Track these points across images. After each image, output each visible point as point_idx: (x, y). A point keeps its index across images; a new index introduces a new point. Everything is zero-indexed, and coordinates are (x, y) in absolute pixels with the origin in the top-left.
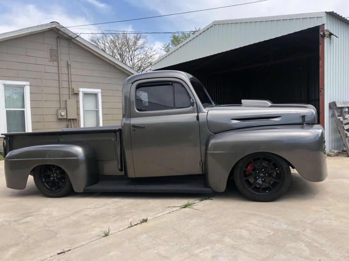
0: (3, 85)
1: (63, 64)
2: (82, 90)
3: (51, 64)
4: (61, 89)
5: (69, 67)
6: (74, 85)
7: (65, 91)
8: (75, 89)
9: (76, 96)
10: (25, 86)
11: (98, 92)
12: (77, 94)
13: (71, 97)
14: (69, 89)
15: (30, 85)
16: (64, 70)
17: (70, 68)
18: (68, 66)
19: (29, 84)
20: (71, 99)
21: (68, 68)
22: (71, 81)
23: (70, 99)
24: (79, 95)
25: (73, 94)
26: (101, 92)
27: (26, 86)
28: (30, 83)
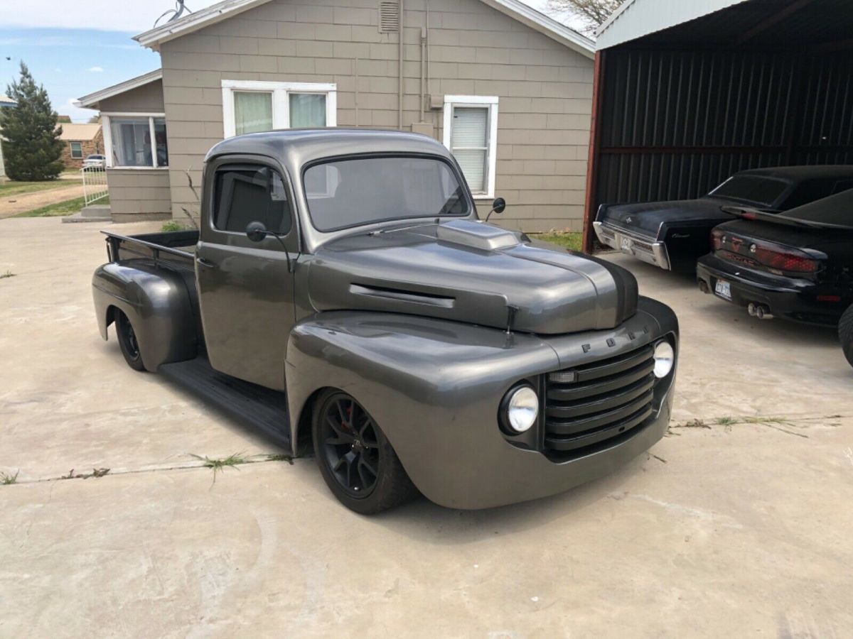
0: (287, 91)
1: (411, 37)
2: (451, 100)
3: (384, 38)
4: (401, 98)
5: (423, 44)
6: (433, 88)
7: (412, 103)
8: (432, 98)
9: (435, 114)
10: (327, 92)
11: (491, 104)
12: (439, 110)
13: (423, 119)
14: (420, 96)
15: (337, 92)
16: (412, 53)
17: (426, 46)
18: (422, 42)
19: (335, 88)
20: (423, 123)
21: (421, 46)
22: (426, 79)
23: (420, 121)
24: (443, 112)
25: (428, 109)
26: (500, 104)
27: (329, 93)
28: (337, 86)
